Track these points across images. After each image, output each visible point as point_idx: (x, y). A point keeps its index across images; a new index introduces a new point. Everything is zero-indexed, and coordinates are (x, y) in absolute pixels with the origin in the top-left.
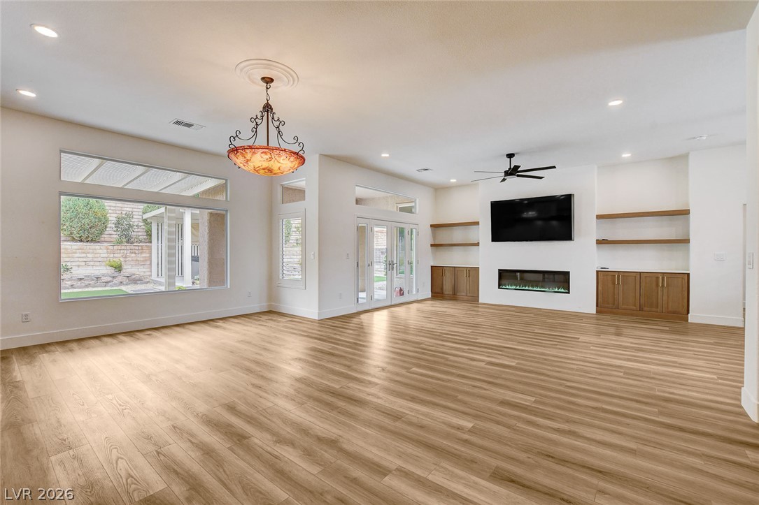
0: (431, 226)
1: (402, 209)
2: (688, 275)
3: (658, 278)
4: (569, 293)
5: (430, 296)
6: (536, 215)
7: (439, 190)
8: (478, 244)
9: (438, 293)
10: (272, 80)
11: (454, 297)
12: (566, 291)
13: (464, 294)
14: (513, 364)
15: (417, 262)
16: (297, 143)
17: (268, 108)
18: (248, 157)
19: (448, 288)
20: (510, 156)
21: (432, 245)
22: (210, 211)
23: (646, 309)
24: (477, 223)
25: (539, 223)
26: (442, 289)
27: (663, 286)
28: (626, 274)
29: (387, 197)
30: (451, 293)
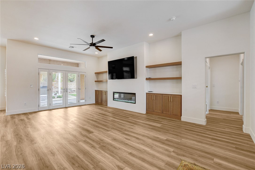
0: (95, 73)
2: (181, 95)
3: (169, 97)
4: (135, 103)
5: (95, 103)
8: (107, 81)
12: (134, 102)
13: (104, 102)
19: (100, 100)
21: (95, 81)
23: (164, 112)
26: (98, 100)
27: (171, 101)
28: (157, 95)
30: (100, 102)
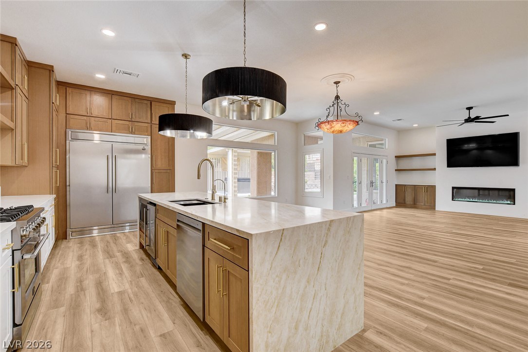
0: (396, 157)
1: (371, 146)
5: (395, 205)
6: (476, 147)
7: (401, 133)
8: (435, 169)
9: (400, 202)
10: (339, 82)
11: (414, 205)
13: (422, 204)
14: (489, 244)
15: (387, 182)
16: (358, 117)
17: (337, 97)
18: (333, 126)
19: (409, 199)
20: (469, 109)
21: (396, 170)
22: (258, 151)
24: (434, 154)
25: (475, 152)
26: (405, 200)
29: (359, 138)
30: (412, 203)
